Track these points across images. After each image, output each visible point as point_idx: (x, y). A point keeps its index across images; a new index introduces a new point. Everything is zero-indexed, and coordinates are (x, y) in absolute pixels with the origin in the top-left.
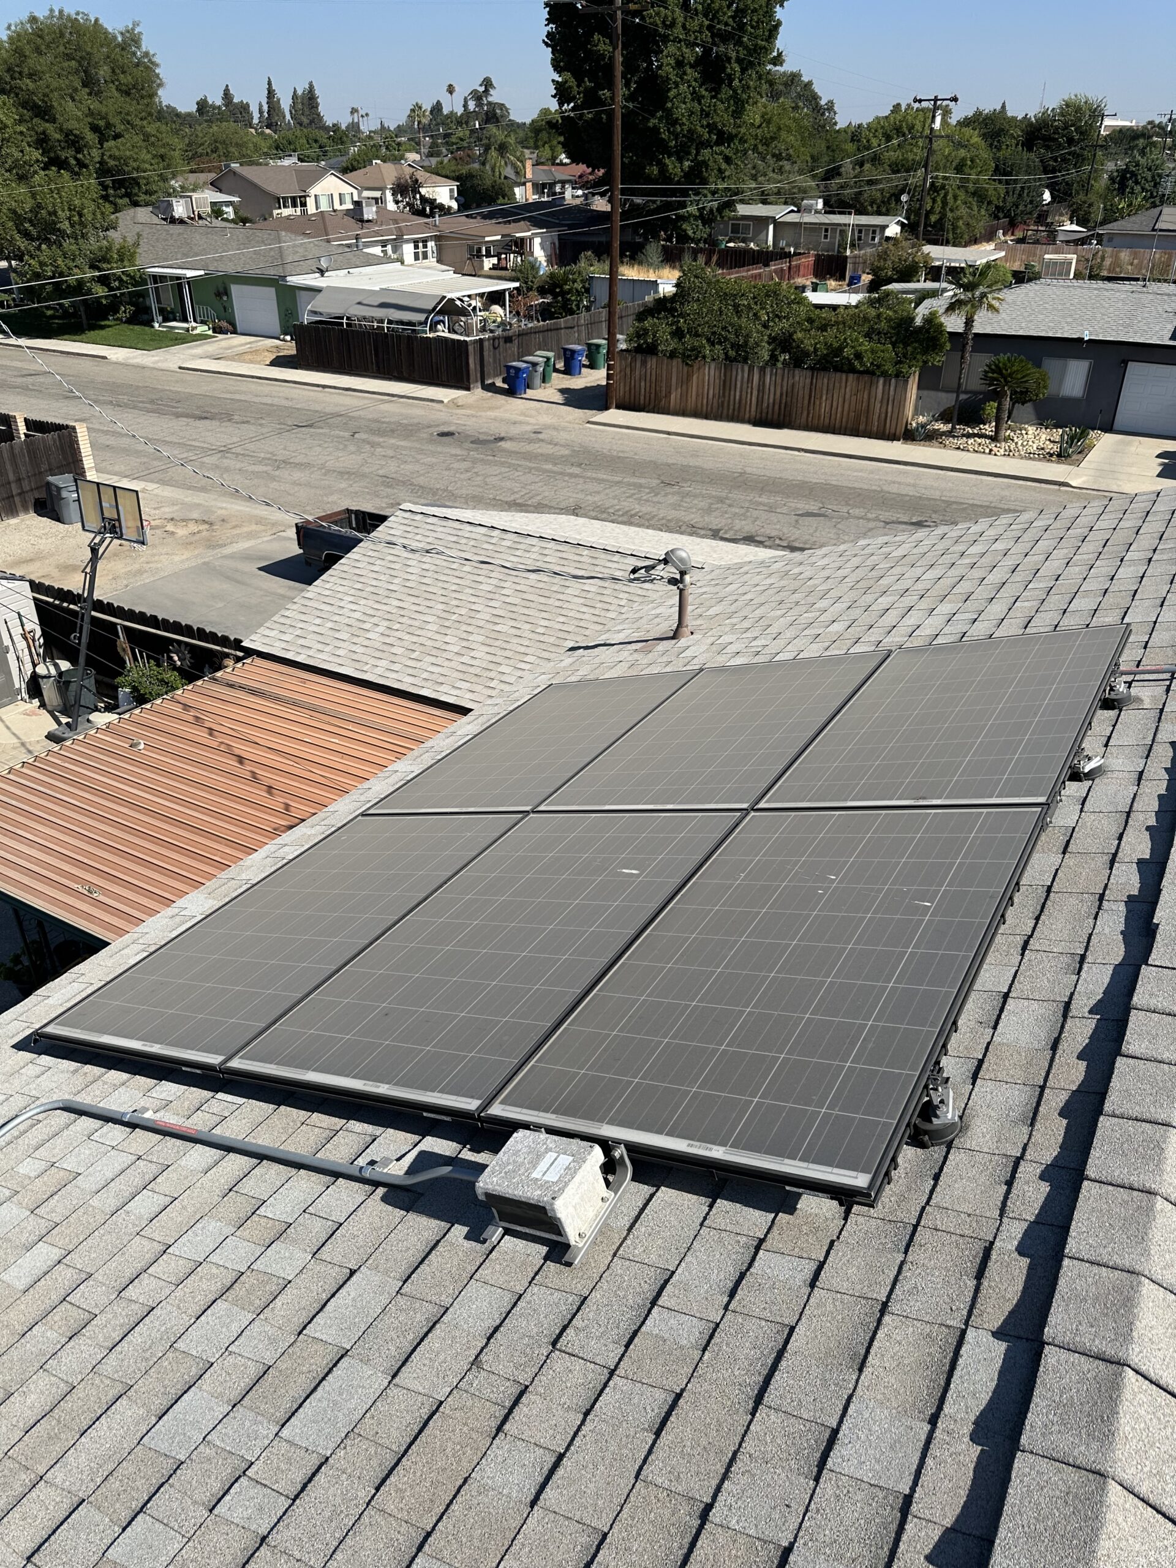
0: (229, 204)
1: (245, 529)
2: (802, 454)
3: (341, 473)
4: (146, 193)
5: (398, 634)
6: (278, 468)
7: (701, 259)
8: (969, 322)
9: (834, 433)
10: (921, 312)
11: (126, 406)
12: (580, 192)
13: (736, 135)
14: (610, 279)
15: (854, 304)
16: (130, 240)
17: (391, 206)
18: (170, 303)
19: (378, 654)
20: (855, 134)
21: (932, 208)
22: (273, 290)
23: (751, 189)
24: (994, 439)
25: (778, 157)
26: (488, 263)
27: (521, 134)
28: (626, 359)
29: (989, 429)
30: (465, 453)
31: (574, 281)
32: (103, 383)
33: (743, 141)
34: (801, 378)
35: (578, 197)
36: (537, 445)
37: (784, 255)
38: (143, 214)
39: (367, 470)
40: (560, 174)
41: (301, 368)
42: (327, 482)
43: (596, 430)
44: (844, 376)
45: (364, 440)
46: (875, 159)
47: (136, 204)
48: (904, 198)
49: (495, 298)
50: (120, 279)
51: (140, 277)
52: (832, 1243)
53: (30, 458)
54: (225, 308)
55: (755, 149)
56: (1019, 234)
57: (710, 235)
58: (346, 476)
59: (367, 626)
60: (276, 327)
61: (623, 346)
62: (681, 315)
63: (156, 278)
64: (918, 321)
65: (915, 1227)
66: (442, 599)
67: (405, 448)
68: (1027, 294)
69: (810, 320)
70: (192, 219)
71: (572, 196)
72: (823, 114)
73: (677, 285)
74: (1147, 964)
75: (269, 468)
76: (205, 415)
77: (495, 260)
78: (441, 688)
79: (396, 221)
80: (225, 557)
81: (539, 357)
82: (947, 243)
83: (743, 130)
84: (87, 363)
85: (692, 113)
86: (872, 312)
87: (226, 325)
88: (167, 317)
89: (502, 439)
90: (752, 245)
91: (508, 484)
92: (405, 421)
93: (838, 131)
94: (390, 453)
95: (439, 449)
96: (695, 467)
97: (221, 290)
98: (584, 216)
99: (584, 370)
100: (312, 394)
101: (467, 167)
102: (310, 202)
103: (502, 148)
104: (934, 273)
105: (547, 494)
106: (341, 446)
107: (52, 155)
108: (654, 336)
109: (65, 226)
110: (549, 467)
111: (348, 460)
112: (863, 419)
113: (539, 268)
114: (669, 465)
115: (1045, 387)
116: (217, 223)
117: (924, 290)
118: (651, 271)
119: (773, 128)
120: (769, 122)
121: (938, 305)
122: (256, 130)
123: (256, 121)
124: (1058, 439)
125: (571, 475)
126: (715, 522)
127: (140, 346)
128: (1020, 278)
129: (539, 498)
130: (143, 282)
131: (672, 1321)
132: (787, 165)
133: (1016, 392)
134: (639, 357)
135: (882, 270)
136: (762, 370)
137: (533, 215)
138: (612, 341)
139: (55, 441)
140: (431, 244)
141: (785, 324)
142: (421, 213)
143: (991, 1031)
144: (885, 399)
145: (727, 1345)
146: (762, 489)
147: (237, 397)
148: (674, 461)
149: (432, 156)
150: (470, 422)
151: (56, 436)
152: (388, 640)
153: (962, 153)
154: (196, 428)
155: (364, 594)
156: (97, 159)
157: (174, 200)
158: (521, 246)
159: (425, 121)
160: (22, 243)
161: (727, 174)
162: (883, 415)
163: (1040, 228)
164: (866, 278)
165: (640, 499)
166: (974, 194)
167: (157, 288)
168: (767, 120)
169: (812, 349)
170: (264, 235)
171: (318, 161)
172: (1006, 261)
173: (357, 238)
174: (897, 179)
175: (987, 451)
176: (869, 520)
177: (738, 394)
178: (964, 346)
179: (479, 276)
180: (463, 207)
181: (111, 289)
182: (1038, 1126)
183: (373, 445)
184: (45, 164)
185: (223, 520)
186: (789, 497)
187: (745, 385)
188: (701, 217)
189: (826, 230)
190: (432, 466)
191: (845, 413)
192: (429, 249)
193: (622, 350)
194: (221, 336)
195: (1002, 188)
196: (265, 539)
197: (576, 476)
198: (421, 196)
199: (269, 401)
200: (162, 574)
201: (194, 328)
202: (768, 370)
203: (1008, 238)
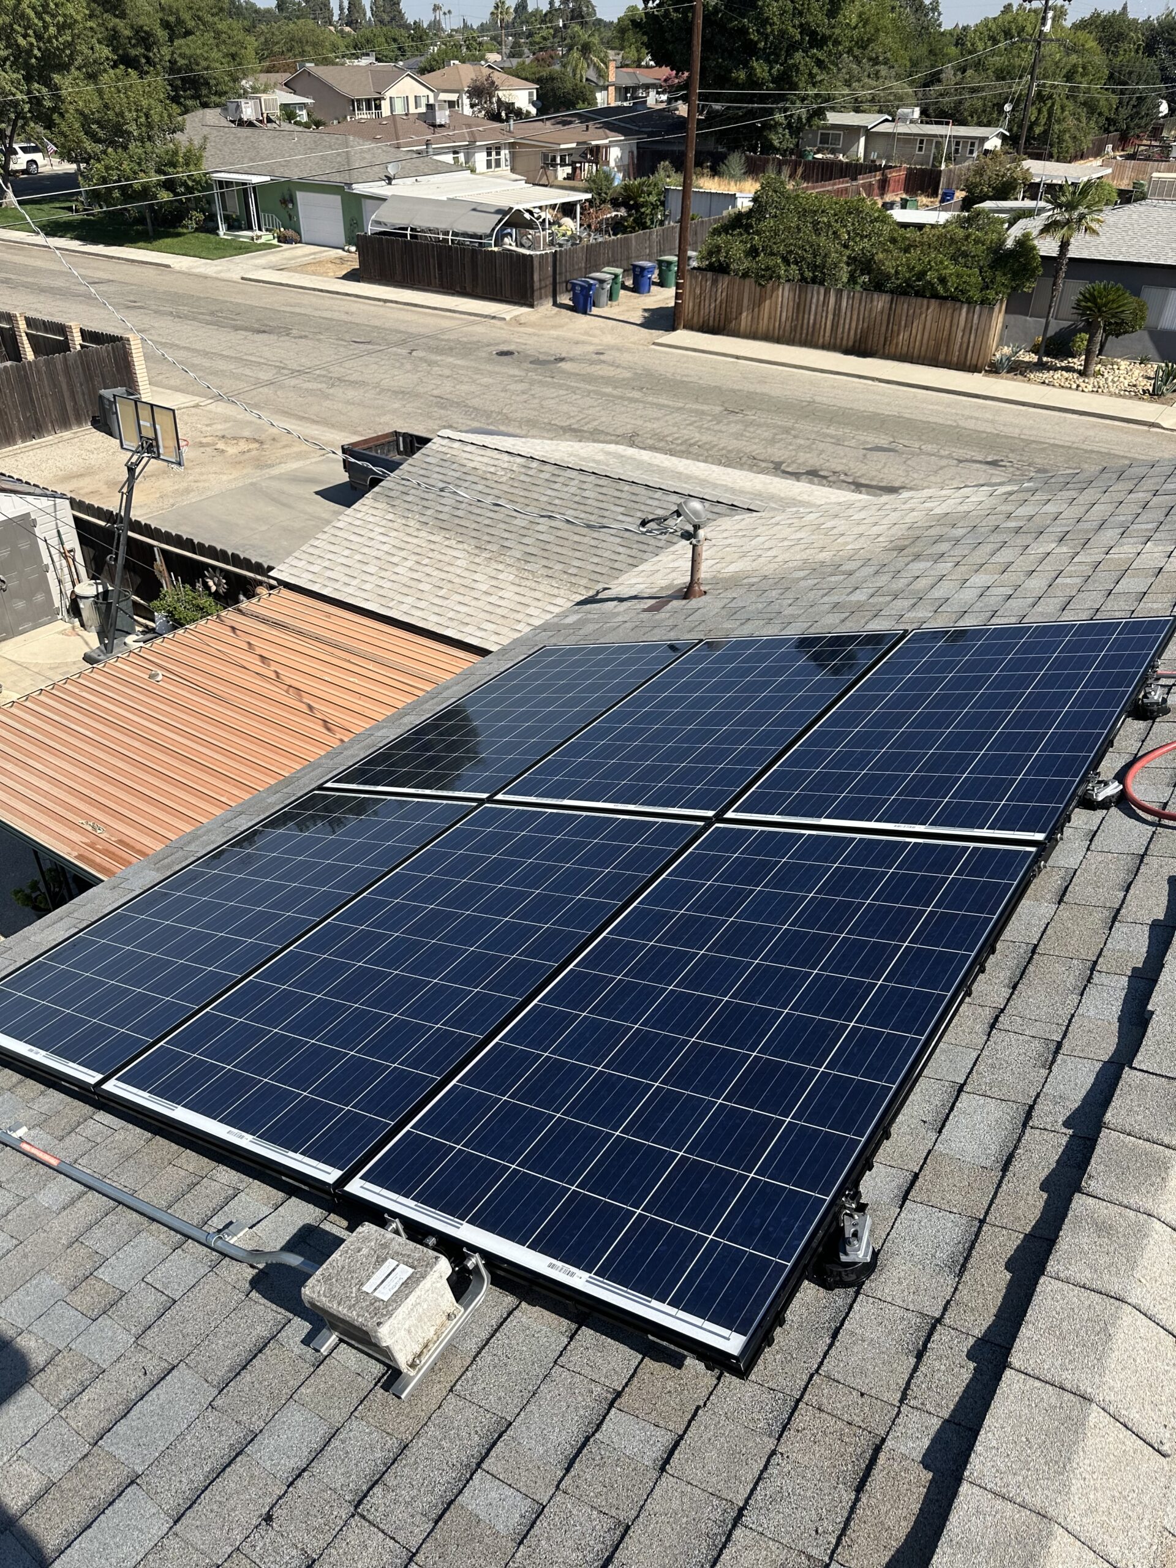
0: (303, 106)
1: (295, 449)
2: (877, 383)
3: (395, 393)
4: (216, 94)
5: (428, 570)
6: (333, 385)
7: (786, 171)
8: (1064, 246)
9: (912, 362)
10: (1015, 232)
11: (186, 317)
12: (664, 97)
13: (830, 37)
14: (684, 191)
15: (941, 223)
16: (197, 143)
17: (467, 111)
18: (235, 209)
19: (405, 590)
20: (960, 38)
21: (1037, 119)
22: (339, 198)
23: (843, 96)
24: (1083, 373)
25: (875, 61)
26: (563, 172)
27: (608, 34)
28: (697, 277)
29: (1078, 363)
30: (523, 373)
31: (649, 194)
32: (165, 292)
33: (837, 43)
34: (881, 302)
35: (662, 102)
36: (598, 367)
37: (872, 168)
38: (212, 116)
39: (421, 390)
40: (645, 76)
41: (364, 281)
42: (380, 402)
43: (661, 352)
44: (925, 301)
45: (421, 359)
46: (979, 65)
47: (205, 105)
48: (1008, 107)
49: (567, 209)
50: (185, 184)
51: (206, 182)
52: (698, 1408)
53: (84, 370)
54: (290, 216)
55: (850, 51)
56: (1130, 150)
57: (797, 145)
58: (401, 396)
59: (395, 560)
60: (341, 238)
61: (694, 264)
62: (758, 233)
63: (221, 184)
64: (1010, 244)
65: (798, 1401)
66: (474, 534)
67: (462, 367)
68: (1130, 216)
69: (893, 241)
70: (261, 122)
71: (654, 100)
72: (926, 15)
73: (755, 200)
74: (1131, 1068)
75: (324, 386)
76: (263, 328)
77: (569, 170)
78: (466, 629)
79: (469, 126)
80: (272, 478)
81: (606, 273)
82: (1050, 157)
83: (837, 31)
84: (151, 272)
85: (785, 12)
86: (961, 233)
87: (290, 234)
88: (233, 225)
89: (562, 360)
90: (841, 157)
91: (565, 408)
92: (465, 339)
93: (942, 34)
94: (447, 372)
95: (497, 369)
96: (762, 394)
97: (287, 197)
98: (666, 121)
99: (654, 288)
100: (373, 308)
101: (548, 69)
102: (385, 105)
103: (586, 49)
104: (1032, 190)
105: (603, 419)
106: (398, 365)
107: (121, 52)
108: (727, 253)
109: (132, 128)
110: (609, 390)
111: (403, 378)
112: (944, 348)
113: (613, 179)
114: (734, 391)
115: (1142, 318)
116: (286, 126)
117: (1020, 209)
118: (732, 183)
119: (870, 28)
120: (866, 22)
121: (1032, 226)
122: (335, 27)
123: (336, 18)
124: (1152, 375)
125: (632, 400)
126: (778, 453)
127: (203, 255)
128: (1126, 197)
129: (596, 423)
130: (209, 187)
131: (493, 1494)
132: (883, 70)
133: (1110, 324)
134: (709, 274)
135: (977, 186)
136: (839, 292)
137: (611, 120)
138: (683, 258)
139: (108, 354)
140: (505, 153)
141: (866, 243)
142: (495, 117)
143: (934, 1136)
144: (968, 328)
145: (548, 1539)
146: (831, 421)
147: (297, 310)
148: (741, 387)
149: (513, 57)
150: (531, 341)
151: (110, 348)
152: (415, 575)
153: (1074, 58)
154: (254, 342)
155: (395, 526)
156: (167, 58)
157: (243, 101)
158: (595, 154)
159: (510, 18)
160: (89, 145)
161: (819, 78)
162: (965, 345)
163: (1154, 143)
164: (960, 195)
165: (701, 427)
166: (1085, 104)
167: (222, 194)
168: (864, 20)
169: (893, 271)
170: (331, 140)
171: (396, 60)
172: (1113, 179)
173: (428, 143)
174: (1001, 87)
175: (1074, 386)
176: (942, 457)
177: (812, 317)
178: (1057, 271)
179: (551, 186)
180: (540, 112)
181: (176, 194)
182: (967, 1276)
183: (431, 363)
184: (115, 62)
185: (274, 439)
186: (858, 429)
187: (820, 309)
188: (789, 126)
189: (922, 142)
190: (487, 386)
191: (925, 341)
192: (502, 156)
193: (694, 268)
194: (285, 246)
195: (1114, 99)
196: (313, 460)
197: (636, 401)
198: (499, 99)
199: (328, 315)
200: (209, 494)
201: (259, 237)
202: (845, 294)
203: (1118, 154)
